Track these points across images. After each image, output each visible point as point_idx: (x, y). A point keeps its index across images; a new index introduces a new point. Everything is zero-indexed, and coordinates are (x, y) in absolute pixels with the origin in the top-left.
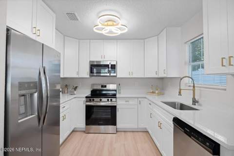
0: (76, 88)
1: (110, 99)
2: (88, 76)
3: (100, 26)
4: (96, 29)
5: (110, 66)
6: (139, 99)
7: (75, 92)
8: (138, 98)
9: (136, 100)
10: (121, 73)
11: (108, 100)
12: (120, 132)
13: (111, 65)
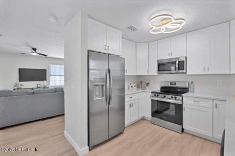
0: (147, 84)
1: (174, 96)
2: (156, 74)
3: (154, 28)
4: (152, 31)
5: (177, 63)
6: (215, 102)
7: (147, 88)
8: (213, 100)
9: (211, 102)
10: (192, 69)
11: (172, 97)
12: (187, 134)
13: (179, 62)
